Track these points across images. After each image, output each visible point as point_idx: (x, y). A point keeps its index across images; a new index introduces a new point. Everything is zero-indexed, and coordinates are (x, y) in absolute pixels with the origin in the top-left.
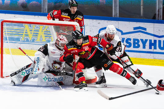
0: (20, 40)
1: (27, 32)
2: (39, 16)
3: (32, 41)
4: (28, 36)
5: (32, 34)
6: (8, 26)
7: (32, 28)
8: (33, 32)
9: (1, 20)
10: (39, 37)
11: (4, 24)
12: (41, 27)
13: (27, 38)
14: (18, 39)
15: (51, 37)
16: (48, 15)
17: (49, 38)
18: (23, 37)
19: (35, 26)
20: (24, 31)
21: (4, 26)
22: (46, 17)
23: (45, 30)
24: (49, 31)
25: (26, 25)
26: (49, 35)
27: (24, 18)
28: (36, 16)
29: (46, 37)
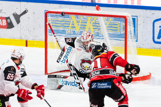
0: (66, 32)
1: (73, 24)
2: (87, 7)
3: (79, 34)
4: (75, 28)
5: (80, 26)
6: (52, 18)
7: (79, 19)
8: (80, 24)
9: (45, 11)
10: (87, 29)
11: (48, 15)
12: (89, 18)
13: (74, 30)
14: (64, 32)
15: (100, 29)
16: (97, 6)
17: (98, 30)
18: (70, 29)
19: (83, 17)
20: (71, 23)
21: (48, 18)
22: (94, 8)
23: (94, 21)
24: (98, 22)
25: (73, 16)
26: (98, 27)
27: (70, 8)
28: (83, 6)
29: (95, 30)
